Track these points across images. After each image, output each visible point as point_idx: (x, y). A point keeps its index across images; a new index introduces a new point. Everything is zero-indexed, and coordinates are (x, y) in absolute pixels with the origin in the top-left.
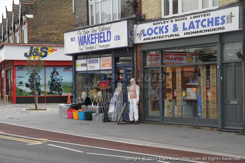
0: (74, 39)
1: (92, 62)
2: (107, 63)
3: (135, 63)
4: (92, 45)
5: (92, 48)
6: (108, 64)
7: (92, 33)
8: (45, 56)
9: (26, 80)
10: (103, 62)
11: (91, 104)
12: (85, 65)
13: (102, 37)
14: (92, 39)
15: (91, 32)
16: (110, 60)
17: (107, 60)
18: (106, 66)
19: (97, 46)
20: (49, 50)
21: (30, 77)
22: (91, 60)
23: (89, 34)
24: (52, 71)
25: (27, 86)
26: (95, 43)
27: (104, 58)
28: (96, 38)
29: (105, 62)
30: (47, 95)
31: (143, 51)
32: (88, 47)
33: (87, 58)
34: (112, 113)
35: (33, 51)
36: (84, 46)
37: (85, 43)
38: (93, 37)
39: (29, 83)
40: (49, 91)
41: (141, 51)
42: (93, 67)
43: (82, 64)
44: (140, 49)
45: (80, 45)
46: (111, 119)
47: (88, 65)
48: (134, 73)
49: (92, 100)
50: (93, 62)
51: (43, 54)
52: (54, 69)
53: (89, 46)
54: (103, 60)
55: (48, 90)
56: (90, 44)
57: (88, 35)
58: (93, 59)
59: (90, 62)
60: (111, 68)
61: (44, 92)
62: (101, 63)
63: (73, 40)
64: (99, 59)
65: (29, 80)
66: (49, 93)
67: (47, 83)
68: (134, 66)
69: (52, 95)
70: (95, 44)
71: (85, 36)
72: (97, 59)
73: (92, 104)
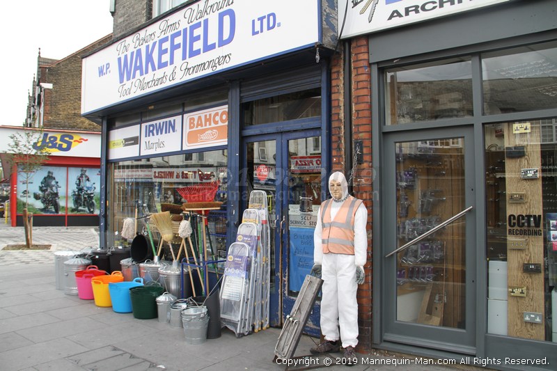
0: (107, 69)
1: (155, 132)
2: (208, 127)
3: (342, 115)
4: (159, 73)
5: (160, 80)
6: (210, 132)
7: (163, 36)
8: (68, 149)
9: (35, 188)
10: (191, 128)
11: (152, 258)
12: (135, 141)
13: (198, 38)
14: (162, 52)
15: (157, 35)
16: (217, 118)
17: (206, 120)
18: (203, 136)
19: (178, 70)
20: (75, 139)
21: (42, 183)
22: (153, 125)
23: (151, 44)
24: (79, 175)
25: (37, 197)
26: (172, 62)
27: (195, 115)
28: (174, 47)
29: (200, 124)
30: (70, 213)
31: (378, 63)
32: (146, 81)
33: (140, 123)
34: (237, 303)
35: (48, 141)
36: (134, 80)
37: (138, 72)
38: (166, 45)
39: (40, 192)
40: (73, 207)
41: (370, 65)
42: (160, 144)
43: (126, 140)
44: (365, 56)
45: (121, 81)
46: (235, 325)
47: (144, 139)
48: (334, 153)
49: (156, 243)
50: (160, 130)
51: (65, 146)
52: (82, 171)
53: (149, 77)
54: (193, 119)
55: (71, 205)
56: (154, 69)
57: (148, 47)
58: (158, 122)
59: (150, 131)
60: (224, 142)
61: (66, 209)
62: (187, 130)
63: (105, 71)
64: (179, 118)
65: (41, 188)
66: (73, 210)
67: (70, 193)
68: (334, 124)
69: (78, 214)
70: (173, 66)
71: (139, 52)
72: (172, 119)
73: (156, 258)
